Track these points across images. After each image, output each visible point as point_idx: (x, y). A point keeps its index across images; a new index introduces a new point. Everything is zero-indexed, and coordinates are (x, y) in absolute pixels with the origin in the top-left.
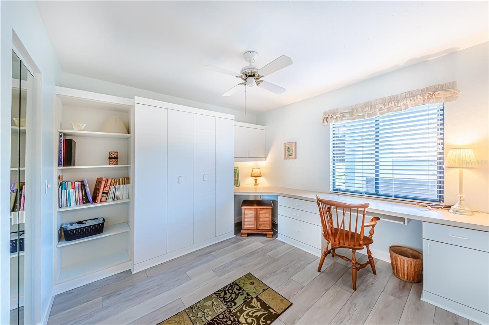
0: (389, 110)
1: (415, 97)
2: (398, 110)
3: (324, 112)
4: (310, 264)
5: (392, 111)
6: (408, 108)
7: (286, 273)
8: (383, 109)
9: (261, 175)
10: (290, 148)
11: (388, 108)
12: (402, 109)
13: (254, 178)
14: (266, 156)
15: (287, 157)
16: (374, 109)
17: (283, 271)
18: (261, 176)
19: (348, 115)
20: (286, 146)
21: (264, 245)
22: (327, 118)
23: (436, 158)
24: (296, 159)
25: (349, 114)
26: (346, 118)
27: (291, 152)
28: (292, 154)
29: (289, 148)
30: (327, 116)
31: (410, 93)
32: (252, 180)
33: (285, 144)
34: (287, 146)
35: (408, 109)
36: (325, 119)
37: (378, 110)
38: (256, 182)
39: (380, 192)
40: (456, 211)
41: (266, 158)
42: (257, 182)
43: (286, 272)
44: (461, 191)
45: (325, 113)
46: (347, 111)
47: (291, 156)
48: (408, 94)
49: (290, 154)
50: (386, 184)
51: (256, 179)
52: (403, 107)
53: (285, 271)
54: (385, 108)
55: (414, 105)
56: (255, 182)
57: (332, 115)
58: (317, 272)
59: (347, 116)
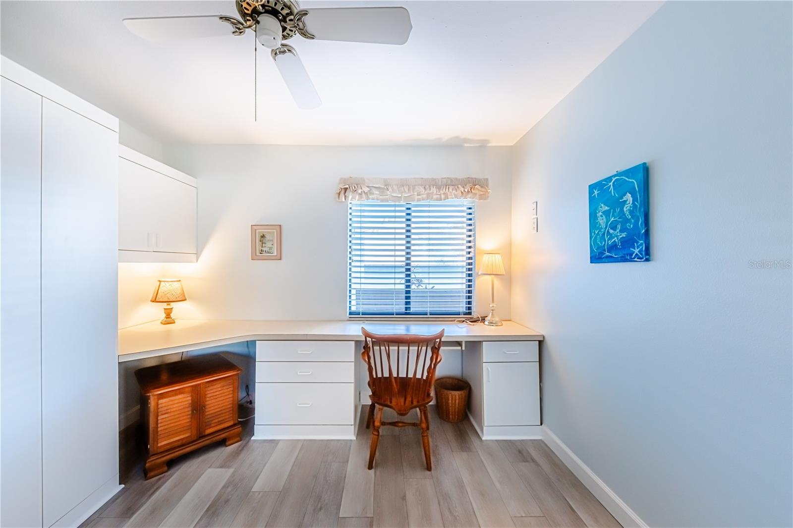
0: (429, 197)
1: (456, 187)
2: (437, 200)
3: (341, 179)
4: (348, 462)
5: (431, 199)
6: (448, 198)
7: (323, 511)
8: (423, 194)
9: (184, 296)
10: (268, 237)
11: (428, 194)
12: (442, 199)
13: (165, 306)
14: (197, 252)
15: (258, 254)
16: (413, 191)
17: (314, 510)
18: (185, 300)
19: (377, 192)
20: (257, 231)
21: (231, 470)
22: (346, 189)
23: (465, 264)
24: (280, 259)
25: (379, 191)
26: (375, 196)
27: (269, 245)
28: (271, 248)
29: (263, 236)
30: (347, 186)
31: (451, 179)
32: (157, 311)
33: (255, 227)
34: (259, 233)
35: (447, 200)
36: (343, 192)
37: (416, 193)
38: (168, 316)
39: (412, 310)
40: (491, 323)
41: (198, 255)
42: (172, 315)
43: (321, 509)
44: (493, 301)
45: (343, 181)
46: (377, 186)
47: (269, 252)
48: (450, 182)
49: (267, 249)
50: (418, 298)
51: (169, 307)
52: (443, 196)
53: (319, 507)
54: (426, 192)
55: (454, 196)
56: (164, 315)
57: (355, 185)
58: (368, 470)
59: (376, 194)
